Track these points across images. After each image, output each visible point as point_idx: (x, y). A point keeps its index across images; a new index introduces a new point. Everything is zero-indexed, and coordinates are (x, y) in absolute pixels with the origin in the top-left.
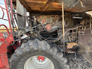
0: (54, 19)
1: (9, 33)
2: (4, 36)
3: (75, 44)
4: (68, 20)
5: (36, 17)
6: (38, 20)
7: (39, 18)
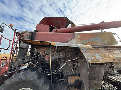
0: (53, 50)
1: (7, 63)
2: (1, 66)
3: (77, 78)
4: (69, 51)
5: (36, 49)
6: (39, 51)
7: (39, 50)
